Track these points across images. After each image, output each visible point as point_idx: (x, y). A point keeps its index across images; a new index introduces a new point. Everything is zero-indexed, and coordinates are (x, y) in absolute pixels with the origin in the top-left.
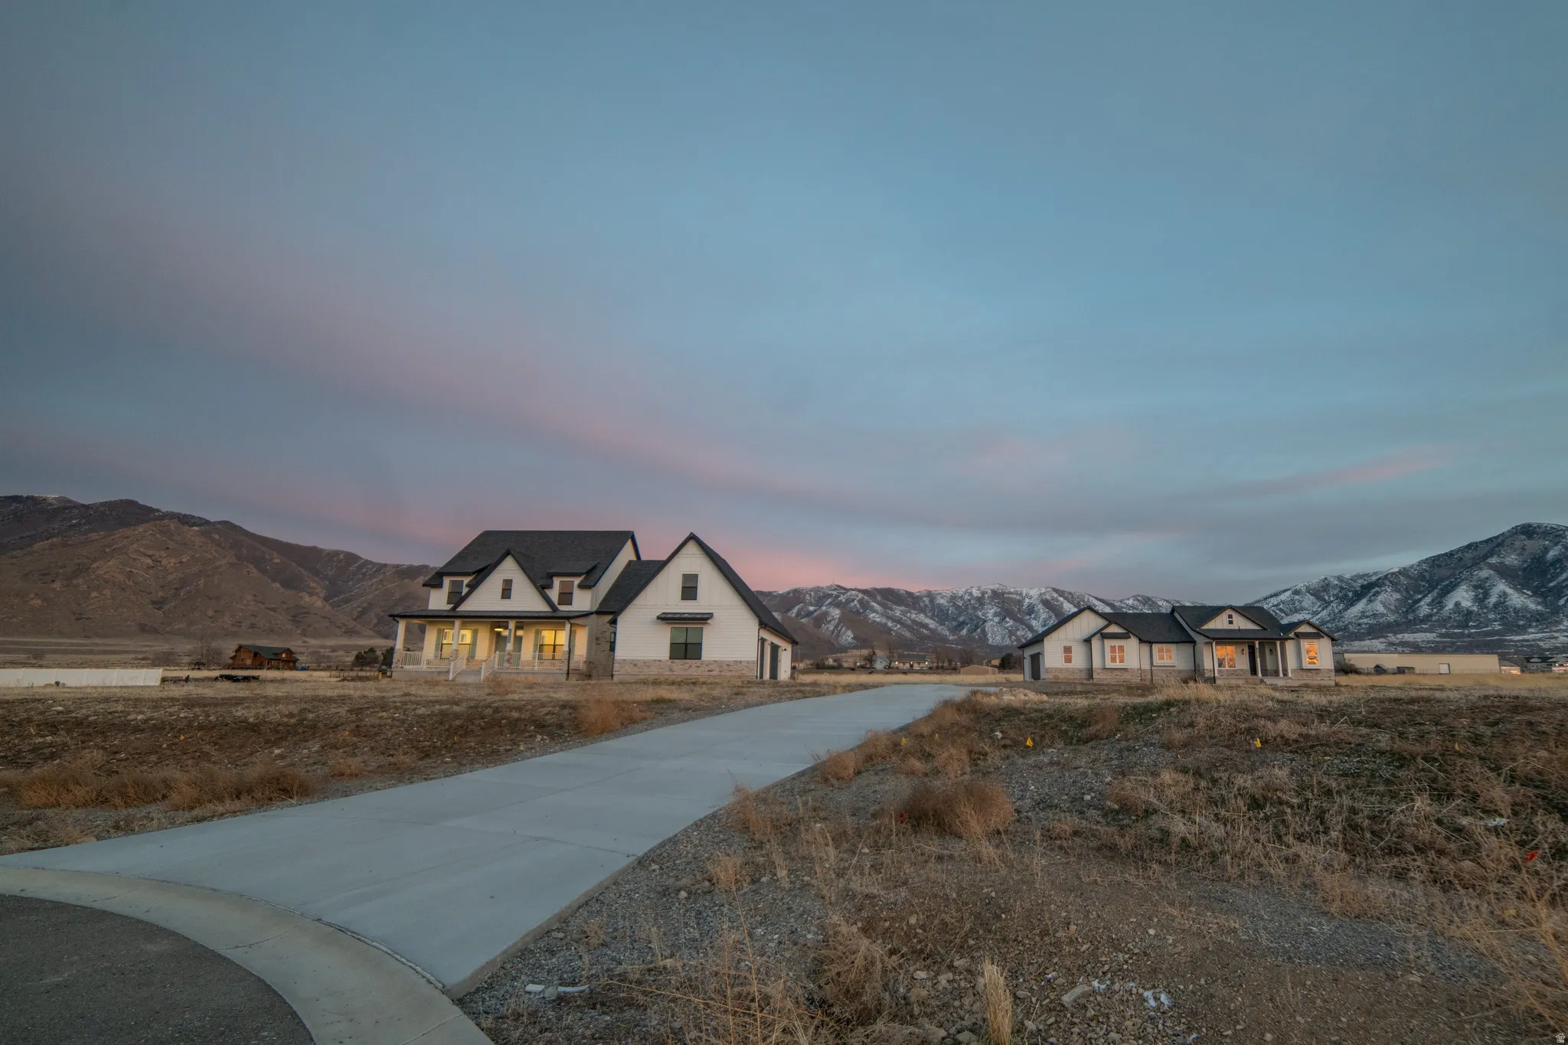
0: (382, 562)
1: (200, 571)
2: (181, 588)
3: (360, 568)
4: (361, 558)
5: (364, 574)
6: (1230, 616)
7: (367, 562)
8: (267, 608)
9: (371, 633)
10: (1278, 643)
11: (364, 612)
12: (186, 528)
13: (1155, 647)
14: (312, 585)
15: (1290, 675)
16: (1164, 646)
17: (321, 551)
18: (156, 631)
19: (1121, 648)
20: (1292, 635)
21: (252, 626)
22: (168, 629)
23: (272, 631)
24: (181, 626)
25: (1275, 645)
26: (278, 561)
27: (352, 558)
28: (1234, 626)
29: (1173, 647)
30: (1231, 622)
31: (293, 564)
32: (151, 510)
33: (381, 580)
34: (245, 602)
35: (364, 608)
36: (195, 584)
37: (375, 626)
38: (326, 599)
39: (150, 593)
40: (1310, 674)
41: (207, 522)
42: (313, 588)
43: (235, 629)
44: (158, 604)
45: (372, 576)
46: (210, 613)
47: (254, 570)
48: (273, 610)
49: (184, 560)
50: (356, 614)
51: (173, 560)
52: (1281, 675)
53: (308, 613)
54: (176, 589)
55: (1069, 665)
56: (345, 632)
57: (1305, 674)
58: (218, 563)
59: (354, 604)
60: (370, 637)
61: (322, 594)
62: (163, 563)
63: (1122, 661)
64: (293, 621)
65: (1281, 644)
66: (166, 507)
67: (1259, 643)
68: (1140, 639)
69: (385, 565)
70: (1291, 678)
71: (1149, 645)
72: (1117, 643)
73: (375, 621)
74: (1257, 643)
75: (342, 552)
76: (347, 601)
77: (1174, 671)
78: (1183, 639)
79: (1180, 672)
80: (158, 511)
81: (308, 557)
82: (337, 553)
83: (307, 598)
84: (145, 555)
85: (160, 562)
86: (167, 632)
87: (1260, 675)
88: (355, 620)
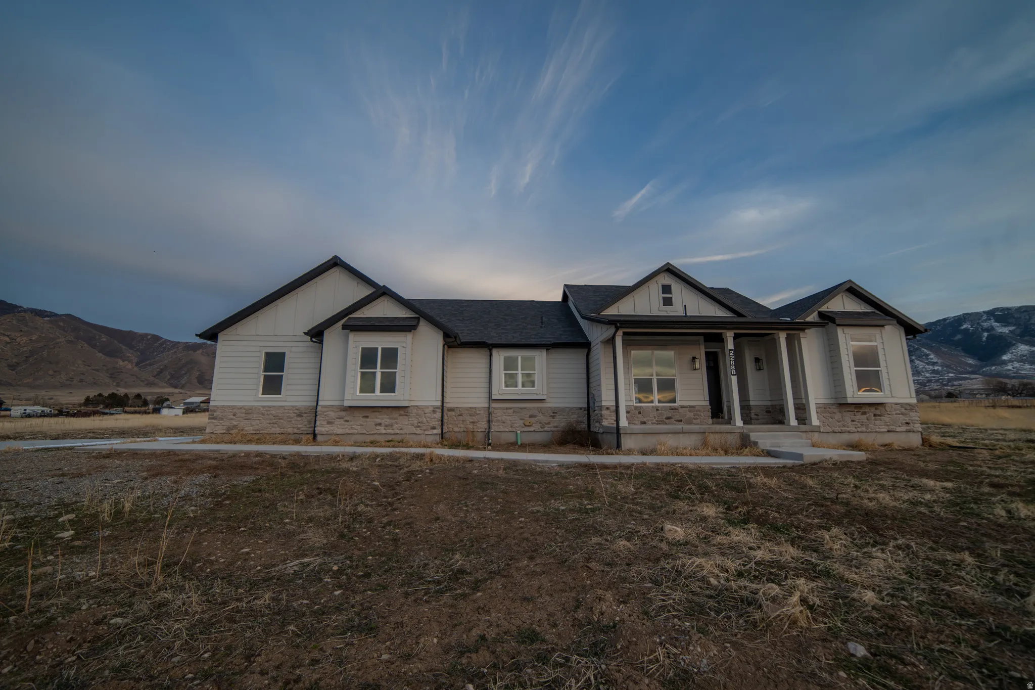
0: (177, 340)
1: (45, 346)
2: (30, 357)
3: (161, 344)
4: (162, 338)
5: (164, 348)
6: (667, 289)
7: (166, 341)
8: (93, 370)
9: (165, 384)
10: (782, 337)
11: (161, 372)
12: (37, 318)
13: (499, 357)
14: (128, 355)
15: (815, 421)
16: (519, 355)
17: (136, 333)
18: (10, 385)
19: (391, 356)
20: (812, 317)
21: (81, 381)
22: (19, 383)
23: (95, 383)
24: (28, 380)
25: (775, 343)
26: (104, 339)
27: (156, 338)
28: (676, 311)
29: (540, 357)
30: (668, 302)
31: (116, 342)
32: (16, 307)
33: (175, 352)
34: (77, 365)
35: (162, 369)
36: (40, 354)
37: (168, 380)
38: (137, 364)
39: (7, 360)
40: (859, 417)
41: (56, 315)
42: (129, 357)
43: (68, 383)
44: (12, 367)
45: (169, 350)
46: (51, 372)
47: (86, 345)
48: (97, 370)
49: (33, 338)
50: (156, 373)
51: (25, 338)
52: (793, 422)
53: (122, 372)
54: (27, 357)
55: (272, 400)
56: (147, 384)
57: (848, 417)
58: (58, 340)
59: (155, 366)
60: (163, 387)
61: (135, 360)
62: (17, 340)
63: (389, 386)
64: (111, 377)
65: (789, 339)
66: (25, 306)
67: (736, 337)
68: (446, 336)
69: (179, 343)
70: (817, 430)
71: (486, 352)
72: (380, 342)
73: (169, 377)
74: (729, 336)
75: (150, 334)
76: (150, 365)
77: (540, 410)
78: (564, 339)
79: (555, 413)
80: (20, 307)
81: (127, 338)
82: (146, 335)
83: (121, 363)
84: (4, 335)
85: (15, 340)
86: (19, 385)
87: (739, 422)
88: (155, 377)
